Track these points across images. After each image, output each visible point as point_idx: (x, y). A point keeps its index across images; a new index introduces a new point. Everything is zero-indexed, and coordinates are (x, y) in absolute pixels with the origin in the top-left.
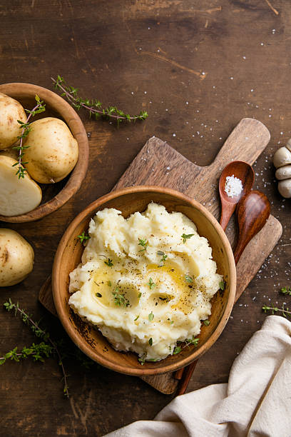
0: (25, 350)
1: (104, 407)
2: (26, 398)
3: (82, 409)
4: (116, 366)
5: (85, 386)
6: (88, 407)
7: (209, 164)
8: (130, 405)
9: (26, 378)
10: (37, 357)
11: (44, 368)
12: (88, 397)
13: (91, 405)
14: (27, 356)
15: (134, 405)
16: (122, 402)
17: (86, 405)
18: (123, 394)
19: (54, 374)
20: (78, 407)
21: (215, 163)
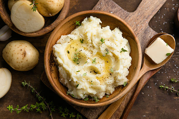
21: (137, 10)
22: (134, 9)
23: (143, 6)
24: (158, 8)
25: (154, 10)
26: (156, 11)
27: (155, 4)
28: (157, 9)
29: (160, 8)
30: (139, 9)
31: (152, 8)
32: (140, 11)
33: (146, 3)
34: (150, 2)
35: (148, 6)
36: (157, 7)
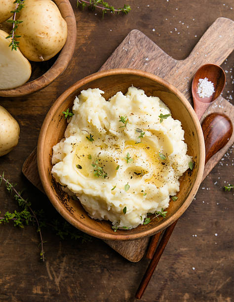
0: (8, 214)
1: (76, 271)
2: (7, 259)
3: (56, 272)
4: (92, 231)
5: (60, 252)
6: (62, 270)
7: (184, 58)
8: (99, 271)
9: (7, 241)
10: (18, 222)
11: (23, 234)
12: (63, 262)
13: (65, 268)
14: (9, 220)
15: (102, 271)
16: (92, 268)
17: (60, 268)
18: (93, 261)
19: (33, 240)
20: (52, 269)
21: (190, 57)
22: (184, 55)
23: (201, 50)
24: (226, 54)
25: (218, 59)
26: (222, 59)
27: (221, 46)
28: (224, 56)
29: (228, 55)
30: (194, 54)
31: (216, 54)
32: (195, 58)
33: (206, 45)
34: (212, 44)
35: (210, 50)
36: (223, 53)
